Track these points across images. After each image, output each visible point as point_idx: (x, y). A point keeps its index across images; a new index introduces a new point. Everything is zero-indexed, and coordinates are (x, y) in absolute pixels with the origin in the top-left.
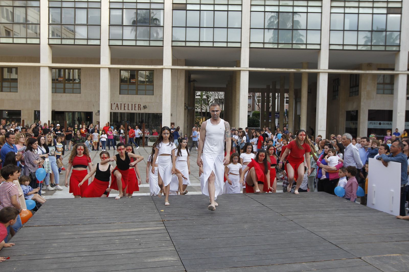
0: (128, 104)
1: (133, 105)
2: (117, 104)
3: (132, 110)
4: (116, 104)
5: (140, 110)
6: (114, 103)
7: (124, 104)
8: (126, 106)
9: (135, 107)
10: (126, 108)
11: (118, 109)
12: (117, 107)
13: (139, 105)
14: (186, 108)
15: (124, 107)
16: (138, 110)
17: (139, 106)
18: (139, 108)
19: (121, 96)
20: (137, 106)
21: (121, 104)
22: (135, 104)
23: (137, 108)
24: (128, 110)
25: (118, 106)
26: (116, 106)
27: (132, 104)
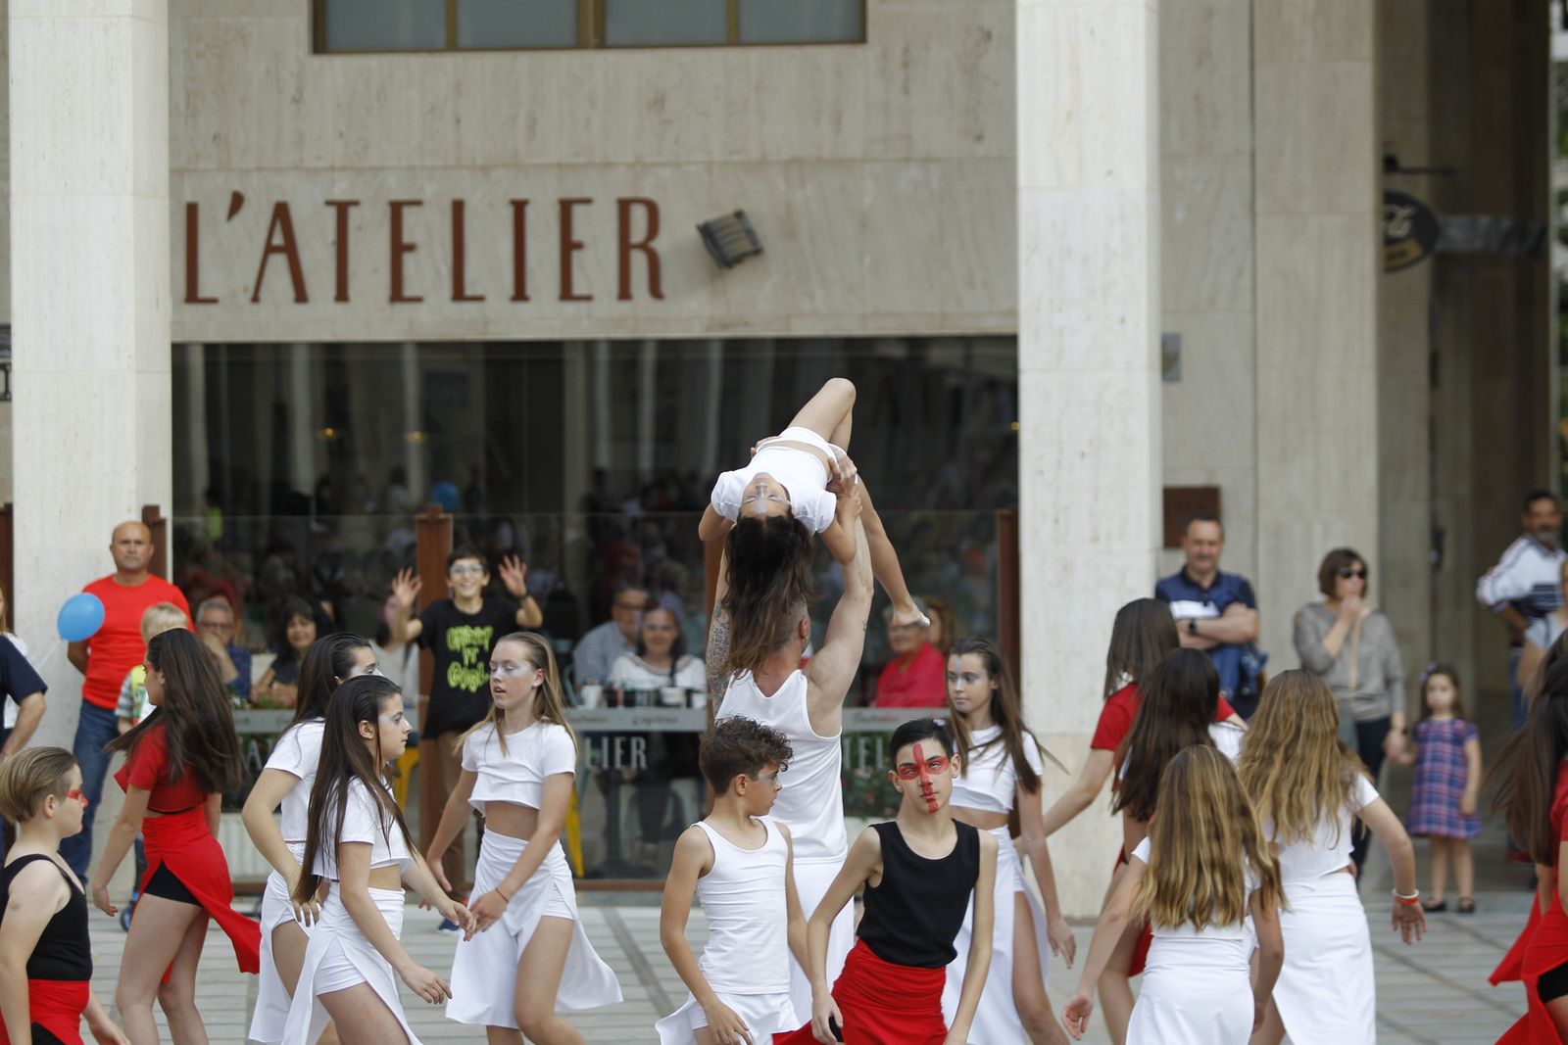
0: (458, 207)
1: (530, 213)
2: (281, 213)
3: (520, 294)
4: (256, 220)
5: (656, 291)
6: (237, 202)
7: (396, 209)
8: (428, 229)
9: (569, 246)
10: (427, 271)
11: (301, 296)
12: (279, 262)
13: (639, 215)
14: (1401, 229)
15: (399, 248)
16: (625, 293)
17: (638, 232)
18: (639, 262)
19: (337, 68)
20: (597, 229)
21: (342, 209)
22: (566, 207)
23: (597, 266)
24: (459, 294)
25: (290, 249)
26: (270, 249)
27: (519, 207)
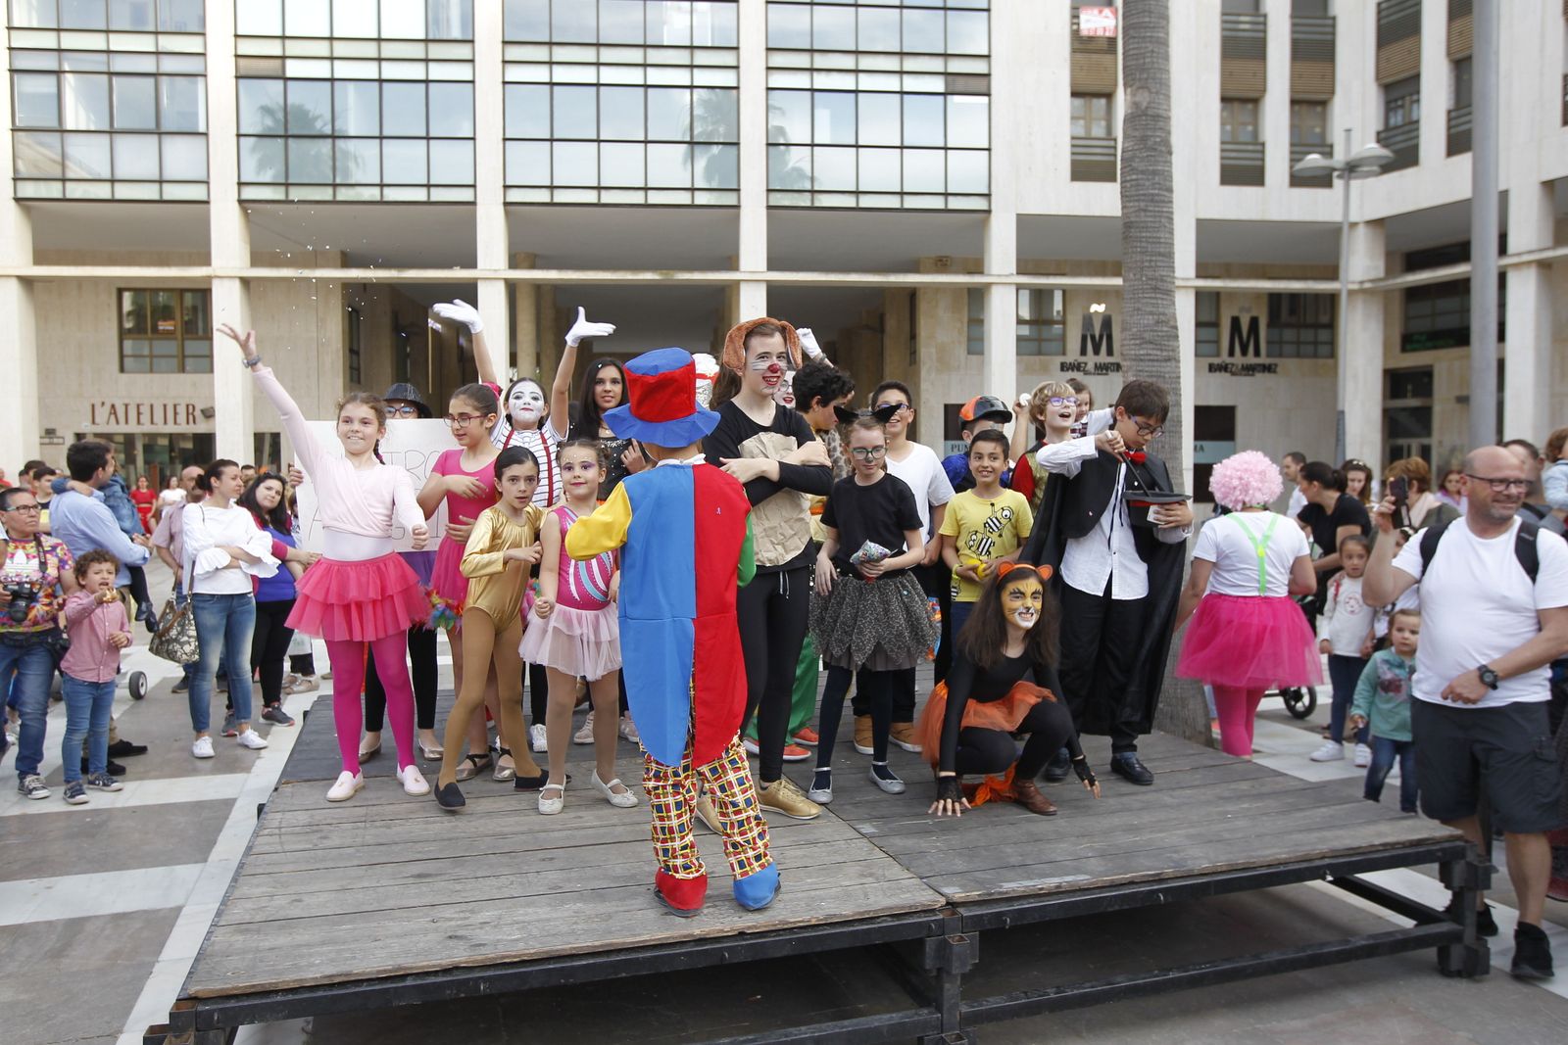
0: (152, 406)
1: (167, 407)
2: (113, 406)
3: (165, 422)
4: (107, 408)
5: (194, 422)
6: (103, 404)
7: (138, 406)
8: (145, 410)
9: (176, 413)
10: (145, 418)
11: (117, 422)
12: (113, 417)
13: (191, 408)
15: (139, 414)
16: (188, 423)
17: (191, 411)
18: (191, 417)
19: (124, 376)
20: (182, 410)
21: (126, 406)
22: (175, 406)
23: (182, 417)
24: (152, 423)
25: (115, 413)
26: (111, 413)
27: (165, 406)
